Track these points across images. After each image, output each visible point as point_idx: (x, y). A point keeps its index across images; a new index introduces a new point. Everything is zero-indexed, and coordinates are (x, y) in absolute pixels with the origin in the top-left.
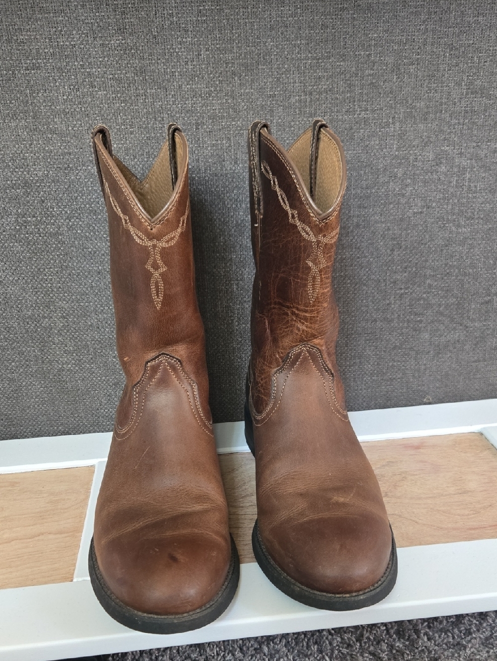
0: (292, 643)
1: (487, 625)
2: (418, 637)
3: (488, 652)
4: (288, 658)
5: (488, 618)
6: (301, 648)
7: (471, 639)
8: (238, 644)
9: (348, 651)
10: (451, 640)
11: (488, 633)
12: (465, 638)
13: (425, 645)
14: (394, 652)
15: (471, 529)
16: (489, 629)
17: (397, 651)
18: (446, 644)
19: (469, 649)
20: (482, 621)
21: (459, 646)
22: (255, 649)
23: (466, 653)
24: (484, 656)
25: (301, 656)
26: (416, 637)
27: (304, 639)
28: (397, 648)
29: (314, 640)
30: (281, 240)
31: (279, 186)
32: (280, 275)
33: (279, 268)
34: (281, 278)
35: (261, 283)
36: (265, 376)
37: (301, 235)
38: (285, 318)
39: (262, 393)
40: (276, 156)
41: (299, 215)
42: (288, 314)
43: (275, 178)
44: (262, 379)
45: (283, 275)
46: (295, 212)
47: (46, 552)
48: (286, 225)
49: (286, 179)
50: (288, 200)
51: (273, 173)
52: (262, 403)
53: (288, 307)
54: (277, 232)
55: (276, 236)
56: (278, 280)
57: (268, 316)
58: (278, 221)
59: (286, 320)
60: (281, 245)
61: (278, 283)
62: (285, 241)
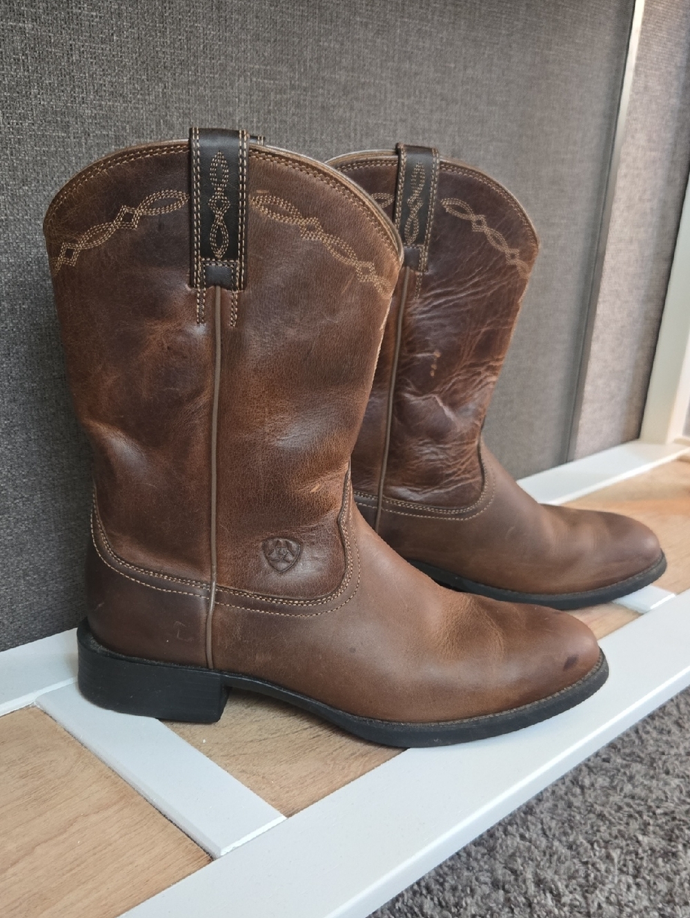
30: (490, 288)
31: (490, 225)
32: (483, 330)
33: (483, 323)
34: (485, 333)
35: (437, 354)
36: (468, 456)
37: (519, 276)
38: (474, 380)
39: (467, 479)
40: (489, 190)
41: (521, 253)
42: (479, 374)
43: (482, 217)
44: (463, 464)
45: (488, 328)
46: (516, 251)
47: (115, 841)
48: (500, 269)
49: (504, 216)
50: (507, 239)
51: (477, 212)
52: (474, 488)
53: (483, 364)
54: (483, 280)
55: (480, 286)
56: (479, 337)
57: (442, 391)
58: (486, 266)
59: (478, 381)
60: (489, 294)
61: (480, 340)
62: (496, 288)
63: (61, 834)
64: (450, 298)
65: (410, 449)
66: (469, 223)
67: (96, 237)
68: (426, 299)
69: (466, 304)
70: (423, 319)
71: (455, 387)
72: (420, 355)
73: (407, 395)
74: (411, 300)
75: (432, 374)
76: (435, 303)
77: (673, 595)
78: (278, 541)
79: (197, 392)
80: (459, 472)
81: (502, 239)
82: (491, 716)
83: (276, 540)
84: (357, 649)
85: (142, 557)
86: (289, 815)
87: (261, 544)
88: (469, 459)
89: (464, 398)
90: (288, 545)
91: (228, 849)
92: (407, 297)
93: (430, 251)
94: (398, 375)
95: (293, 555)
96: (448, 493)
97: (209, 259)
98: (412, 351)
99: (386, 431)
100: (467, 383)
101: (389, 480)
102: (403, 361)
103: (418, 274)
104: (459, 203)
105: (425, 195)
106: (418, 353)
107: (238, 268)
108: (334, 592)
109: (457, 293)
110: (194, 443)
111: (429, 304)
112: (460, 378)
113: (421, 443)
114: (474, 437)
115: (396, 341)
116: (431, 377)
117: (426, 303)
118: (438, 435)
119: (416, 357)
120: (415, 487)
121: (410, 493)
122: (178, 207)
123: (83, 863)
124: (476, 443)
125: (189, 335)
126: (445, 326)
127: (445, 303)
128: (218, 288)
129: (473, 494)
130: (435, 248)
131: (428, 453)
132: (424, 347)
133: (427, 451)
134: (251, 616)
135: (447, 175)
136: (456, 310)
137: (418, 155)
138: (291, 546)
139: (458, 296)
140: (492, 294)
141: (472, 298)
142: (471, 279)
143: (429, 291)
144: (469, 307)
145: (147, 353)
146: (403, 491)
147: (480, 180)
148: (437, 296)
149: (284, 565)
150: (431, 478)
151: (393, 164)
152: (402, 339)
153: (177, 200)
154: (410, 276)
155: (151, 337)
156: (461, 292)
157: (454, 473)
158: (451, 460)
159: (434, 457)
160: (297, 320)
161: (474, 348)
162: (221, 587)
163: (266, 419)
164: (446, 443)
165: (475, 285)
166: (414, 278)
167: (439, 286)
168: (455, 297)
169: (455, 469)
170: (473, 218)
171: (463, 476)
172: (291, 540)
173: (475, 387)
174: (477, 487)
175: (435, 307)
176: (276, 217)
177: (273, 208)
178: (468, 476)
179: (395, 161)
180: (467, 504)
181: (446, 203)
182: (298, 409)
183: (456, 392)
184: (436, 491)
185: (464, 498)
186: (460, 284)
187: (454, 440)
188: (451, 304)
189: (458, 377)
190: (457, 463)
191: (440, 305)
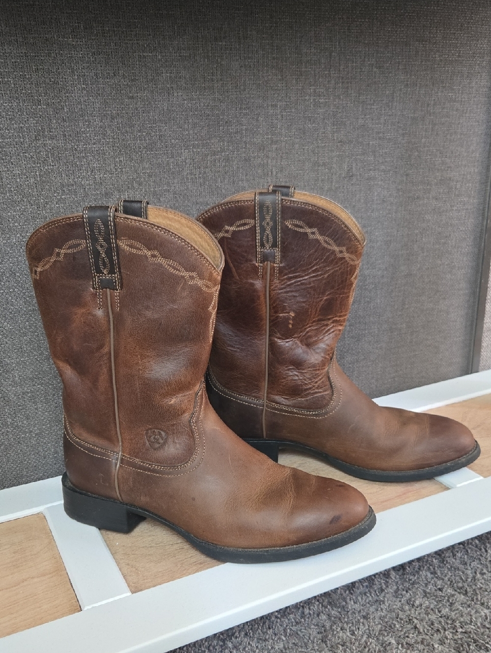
0: (250, 634)
1: (392, 582)
2: (346, 602)
3: (400, 601)
4: (251, 645)
5: (391, 576)
6: (258, 635)
7: (385, 594)
8: (205, 646)
9: (296, 628)
10: (370, 599)
11: (395, 587)
12: (380, 594)
13: (353, 607)
14: (333, 619)
15: (383, 502)
16: (394, 584)
17: (335, 618)
18: (369, 603)
19: (386, 602)
20: (388, 580)
21: (379, 602)
22: (221, 646)
23: (385, 605)
24: (398, 605)
25: (261, 642)
26: (344, 603)
27: (258, 628)
28: (335, 616)
29: (267, 626)
30: (327, 271)
31: (321, 234)
32: (325, 298)
33: (323, 293)
34: (326, 300)
35: (292, 314)
36: (320, 378)
37: (348, 263)
38: (325, 329)
39: (320, 392)
40: (317, 213)
41: (347, 250)
42: (327, 325)
43: (315, 230)
44: (316, 382)
45: (328, 297)
46: (344, 249)
47: (39, 594)
48: (333, 260)
49: (331, 228)
50: (335, 241)
51: (310, 227)
52: (324, 398)
53: (329, 319)
54: (320, 268)
55: (318, 271)
56: (322, 303)
57: (300, 336)
58: (322, 259)
59: (326, 330)
60: (326, 276)
61: (323, 305)
62: (332, 271)
63: (15, 586)
64: (299, 279)
65: (280, 372)
66: (306, 234)
67: (45, 265)
68: (282, 280)
69: (310, 283)
70: (282, 293)
71: (309, 334)
72: (281, 315)
73: (276, 340)
74: (273, 281)
75: (290, 326)
76: (289, 283)
77: (482, 478)
78: (154, 431)
79: (101, 346)
80: (314, 388)
81: (331, 242)
82: (278, 548)
83: (153, 430)
84: (196, 499)
85: (85, 435)
86: (133, 592)
87: (145, 432)
88: (321, 379)
89: (316, 341)
90: (160, 434)
91: (89, 607)
92: (270, 280)
93: (281, 251)
94: (270, 327)
95: (162, 440)
96: (307, 400)
97: (101, 275)
98: (276, 312)
99: (265, 361)
100: (318, 331)
101: (269, 391)
102: (272, 318)
103: (275, 265)
104: (297, 222)
105: (273, 219)
106: (280, 313)
107: (116, 279)
108: (186, 463)
109: (303, 276)
110: (102, 374)
111: (284, 283)
112: (312, 328)
113: (286, 369)
114: (324, 365)
115: (266, 306)
116: (290, 328)
117: (282, 283)
118: (298, 364)
119: (279, 316)
120: (286, 396)
121: (283, 399)
122: (82, 248)
123: (17, 603)
124: (326, 369)
125: (94, 316)
126: (297, 296)
127: (295, 282)
128: (108, 290)
129: (325, 402)
130: (285, 251)
131: (293, 375)
132: (283, 309)
133: (291, 374)
134: (138, 473)
135: (287, 207)
136: (303, 287)
137: (266, 196)
138: (161, 434)
139: (304, 278)
140: (328, 276)
141: (314, 279)
142: (312, 267)
143: (284, 276)
144: (312, 285)
145: (74, 325)
146: (278, 398)
147: (310, 208)
148: (290, 279)
149: (157, 446)
150: (295, 391)
151: (251, 202)
152: (270, 305)
153: (81, 244)
154: (271, 267)
155: (76, 316)
156: (306, 275)
157: (310, 388)
158: (307, 380)
159: (296, 378)
160: (152, 307)
161: (318, 309)
162: (124, 456)
163: (139, 362)
164: (304, 369)
165: (314, 271)
166: (273, 268)
167: (290, 273)
168: (301, 279)
169: (311, 386)
170: (309, 230)
171: (317, 390)
172: (162, 431)
173: (325, 334)
174: (327, 398)
175: (289, 285)
176: (134, 251)
177: (131, 246)
178: (320, 390)
179: (253, 201)
180: (321, 408)
181: (288, 224)
182: (159, 356)
183: (310, 337)
184: (299, 399)
185: (318, 405)
186: (304, 271)
187: (309, 368)
188: (299, 283)
189: (310, 328)
190: (312, 382)
191: (292, 284)
